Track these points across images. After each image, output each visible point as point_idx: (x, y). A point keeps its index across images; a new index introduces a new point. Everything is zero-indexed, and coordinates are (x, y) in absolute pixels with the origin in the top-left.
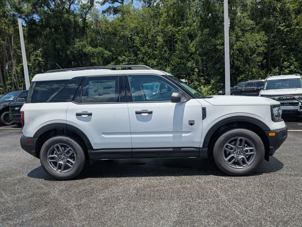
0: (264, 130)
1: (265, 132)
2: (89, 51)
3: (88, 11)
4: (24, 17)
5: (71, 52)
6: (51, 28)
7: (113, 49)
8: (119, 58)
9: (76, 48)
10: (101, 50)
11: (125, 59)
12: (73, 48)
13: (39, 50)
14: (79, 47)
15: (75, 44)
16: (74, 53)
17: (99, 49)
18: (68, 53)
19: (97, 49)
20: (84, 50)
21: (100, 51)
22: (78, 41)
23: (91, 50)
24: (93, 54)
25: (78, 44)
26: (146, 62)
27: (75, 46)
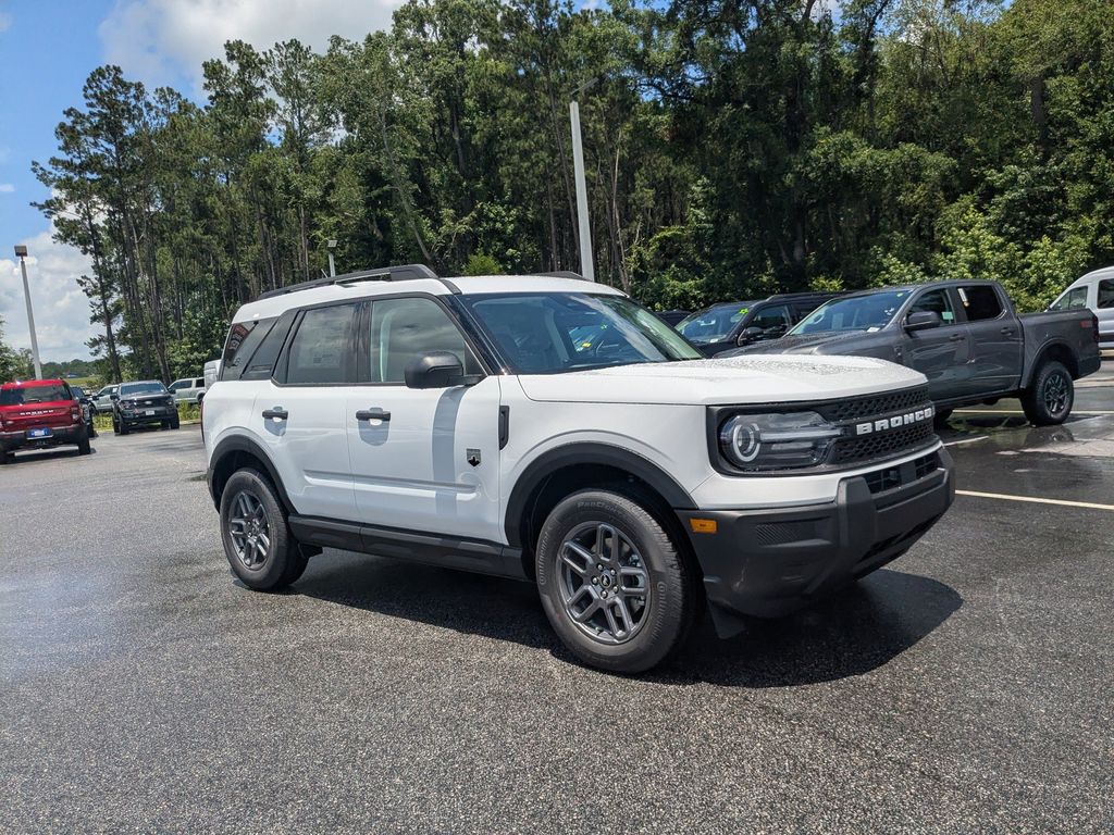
0: (673, 505)
1: (675, 511)
2: (863, 164)
3: (881, 10)
4: (659, 80)
5: (798, 175)
6: (738, 104)
7: (970, 141)
8: (993, 176)
9: (818, 160)
10: (911, 156)
11: (1016, 175)
12: (807, 163)
13: (700, 182)
14: (825, 154)
15: (812, 147)
16: (810, 181)
17: (903, 152)
18: (788, 182)
19: (897, 151)
20: (845, 163)
21: (906, 158)
22: (826, 132)
23: (871, 158)
24: (880, 172)
25: (825, 142)
26: (1103, 179)
27: (814, 153)
